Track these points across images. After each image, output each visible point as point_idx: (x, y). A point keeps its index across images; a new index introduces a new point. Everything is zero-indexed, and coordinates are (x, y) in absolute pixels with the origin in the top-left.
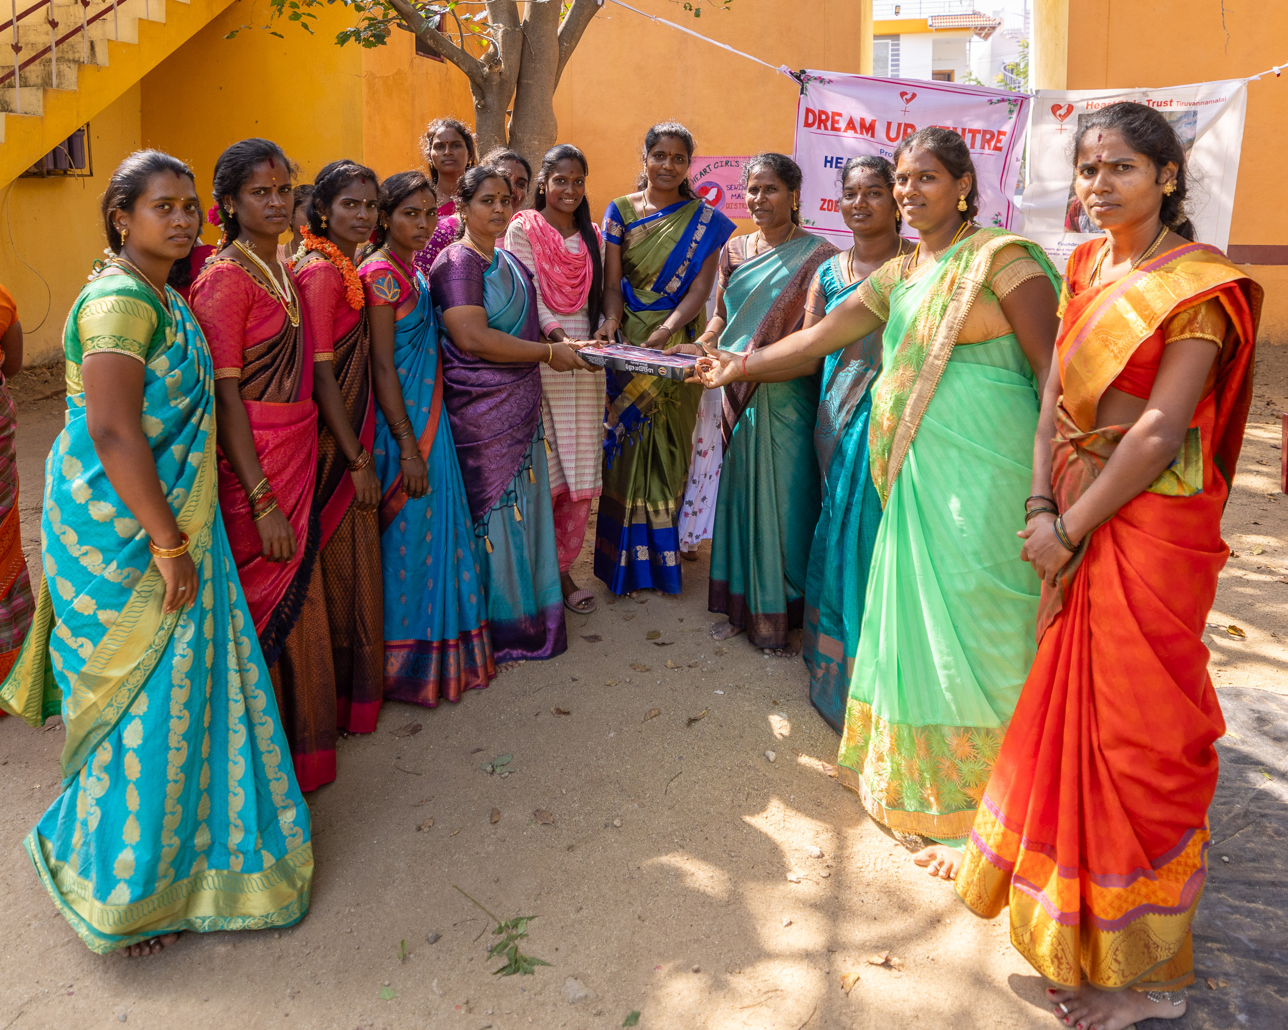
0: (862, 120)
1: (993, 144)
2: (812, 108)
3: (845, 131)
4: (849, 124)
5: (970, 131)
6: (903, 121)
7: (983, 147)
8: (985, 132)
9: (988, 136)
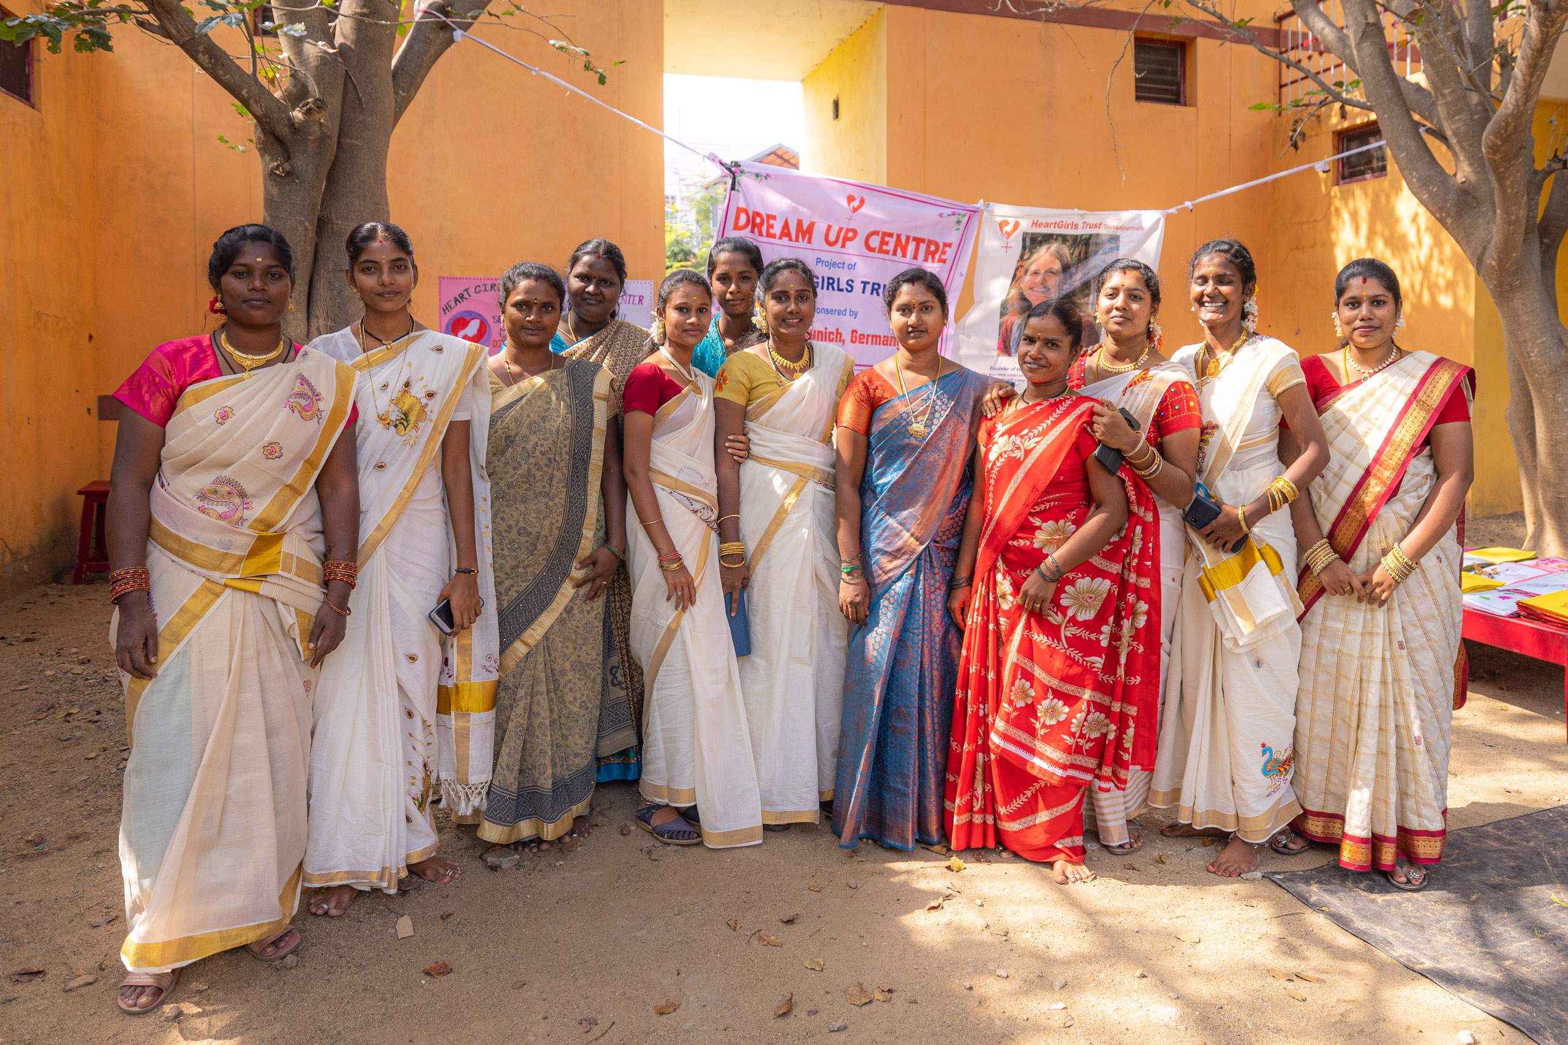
0: (800, 223)
1: (937, 256)
2: (742, 205)
3: (780, 238)
4: (783, 229)
5: (915, 239)
6: (845, 226)
7: (926, 260)
8: (930, 242)
9: (933, 248)
